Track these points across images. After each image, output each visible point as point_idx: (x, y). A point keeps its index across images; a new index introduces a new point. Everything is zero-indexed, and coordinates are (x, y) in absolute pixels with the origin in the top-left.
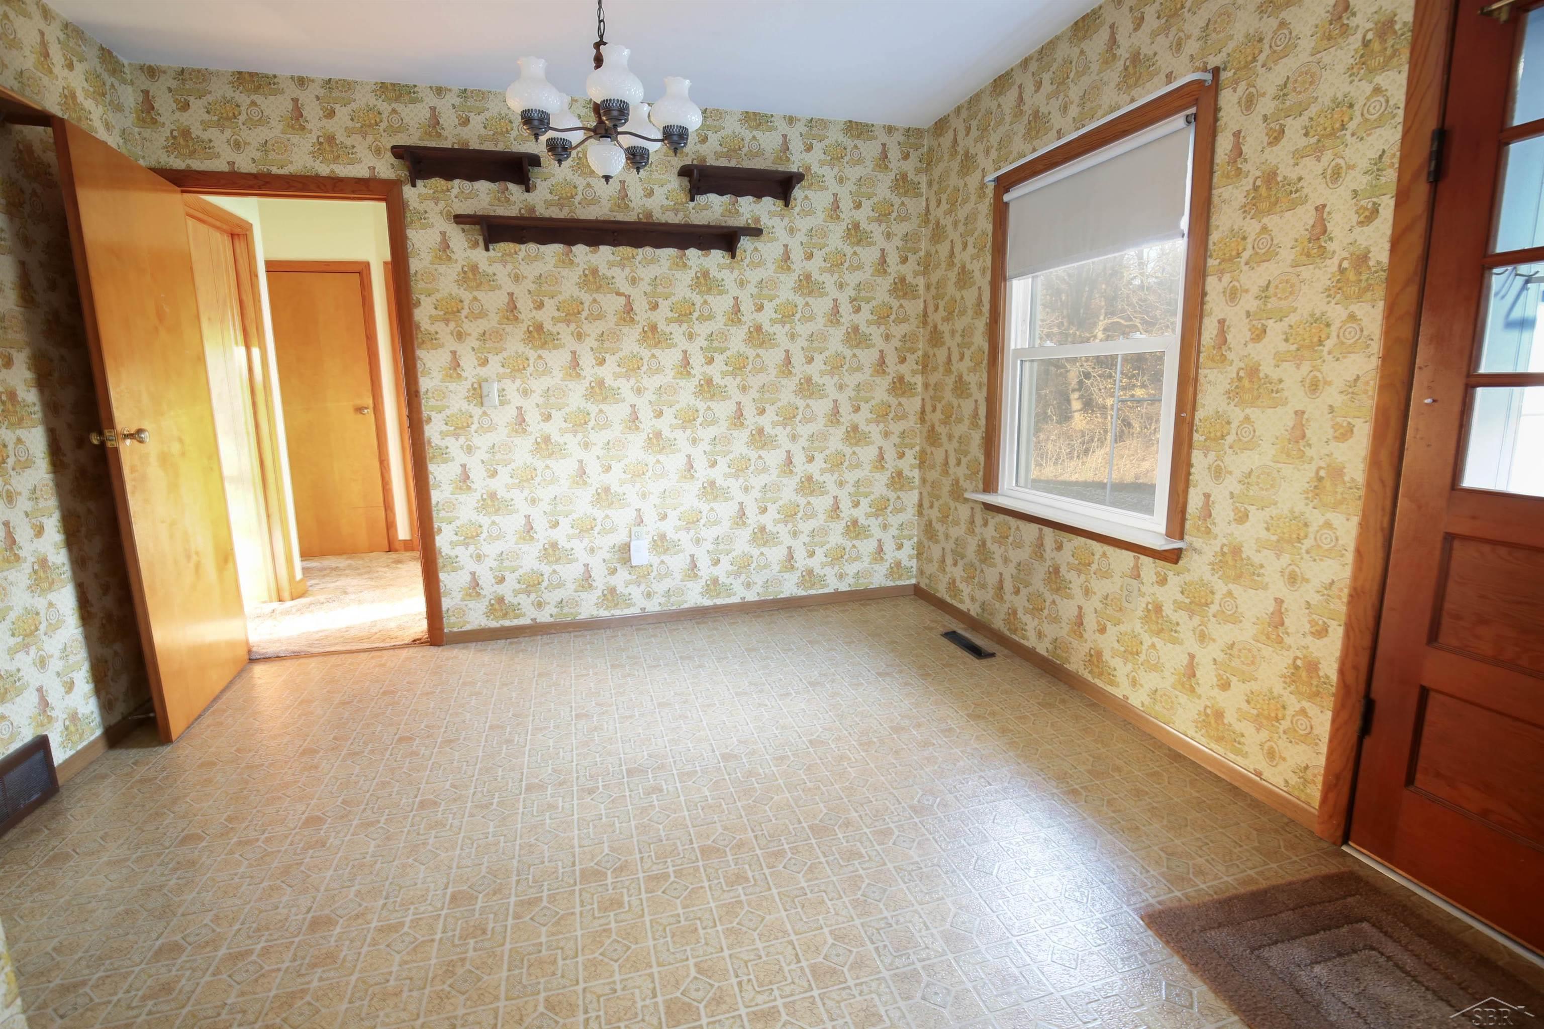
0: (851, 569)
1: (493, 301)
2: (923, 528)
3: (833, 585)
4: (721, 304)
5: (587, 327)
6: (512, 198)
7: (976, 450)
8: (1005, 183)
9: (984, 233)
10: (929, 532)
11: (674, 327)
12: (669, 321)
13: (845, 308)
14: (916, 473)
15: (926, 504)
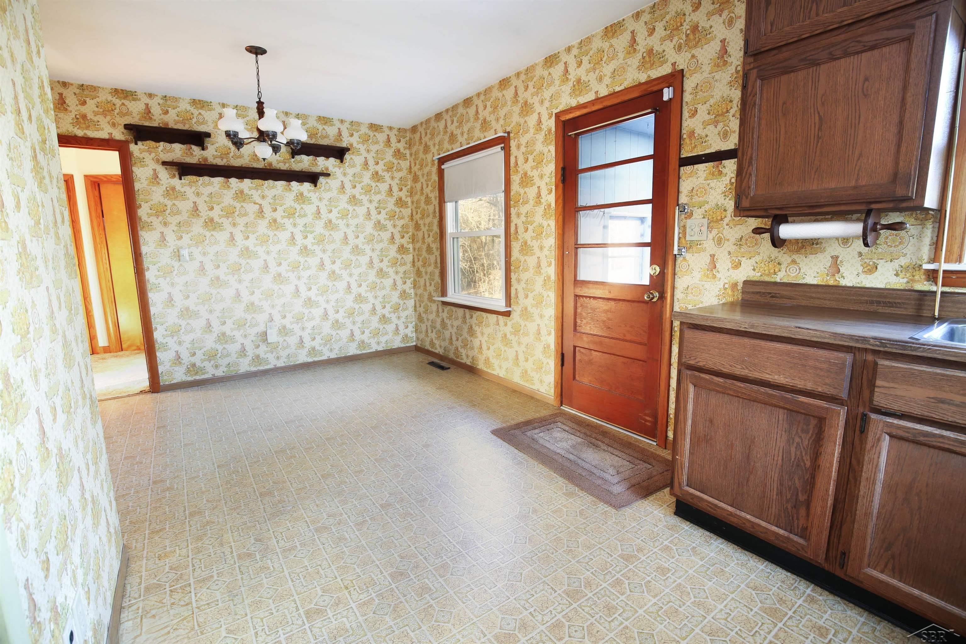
0: (383, 339)
1: (185, 206)
2: (417, 317)
3: (375, 347)
4: (310, 209)
5: (238, 220)
6: (194, 153)
7: (437, 279)
8: (442, 161)
9: (435, 181)
10: (420, 319)
11: (285, 220)
12: (283, 217)
13: (373, 212)
14: (412, 291)
15: (418, 305)
